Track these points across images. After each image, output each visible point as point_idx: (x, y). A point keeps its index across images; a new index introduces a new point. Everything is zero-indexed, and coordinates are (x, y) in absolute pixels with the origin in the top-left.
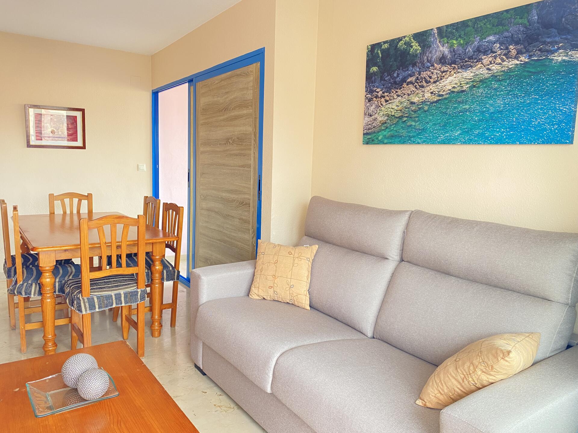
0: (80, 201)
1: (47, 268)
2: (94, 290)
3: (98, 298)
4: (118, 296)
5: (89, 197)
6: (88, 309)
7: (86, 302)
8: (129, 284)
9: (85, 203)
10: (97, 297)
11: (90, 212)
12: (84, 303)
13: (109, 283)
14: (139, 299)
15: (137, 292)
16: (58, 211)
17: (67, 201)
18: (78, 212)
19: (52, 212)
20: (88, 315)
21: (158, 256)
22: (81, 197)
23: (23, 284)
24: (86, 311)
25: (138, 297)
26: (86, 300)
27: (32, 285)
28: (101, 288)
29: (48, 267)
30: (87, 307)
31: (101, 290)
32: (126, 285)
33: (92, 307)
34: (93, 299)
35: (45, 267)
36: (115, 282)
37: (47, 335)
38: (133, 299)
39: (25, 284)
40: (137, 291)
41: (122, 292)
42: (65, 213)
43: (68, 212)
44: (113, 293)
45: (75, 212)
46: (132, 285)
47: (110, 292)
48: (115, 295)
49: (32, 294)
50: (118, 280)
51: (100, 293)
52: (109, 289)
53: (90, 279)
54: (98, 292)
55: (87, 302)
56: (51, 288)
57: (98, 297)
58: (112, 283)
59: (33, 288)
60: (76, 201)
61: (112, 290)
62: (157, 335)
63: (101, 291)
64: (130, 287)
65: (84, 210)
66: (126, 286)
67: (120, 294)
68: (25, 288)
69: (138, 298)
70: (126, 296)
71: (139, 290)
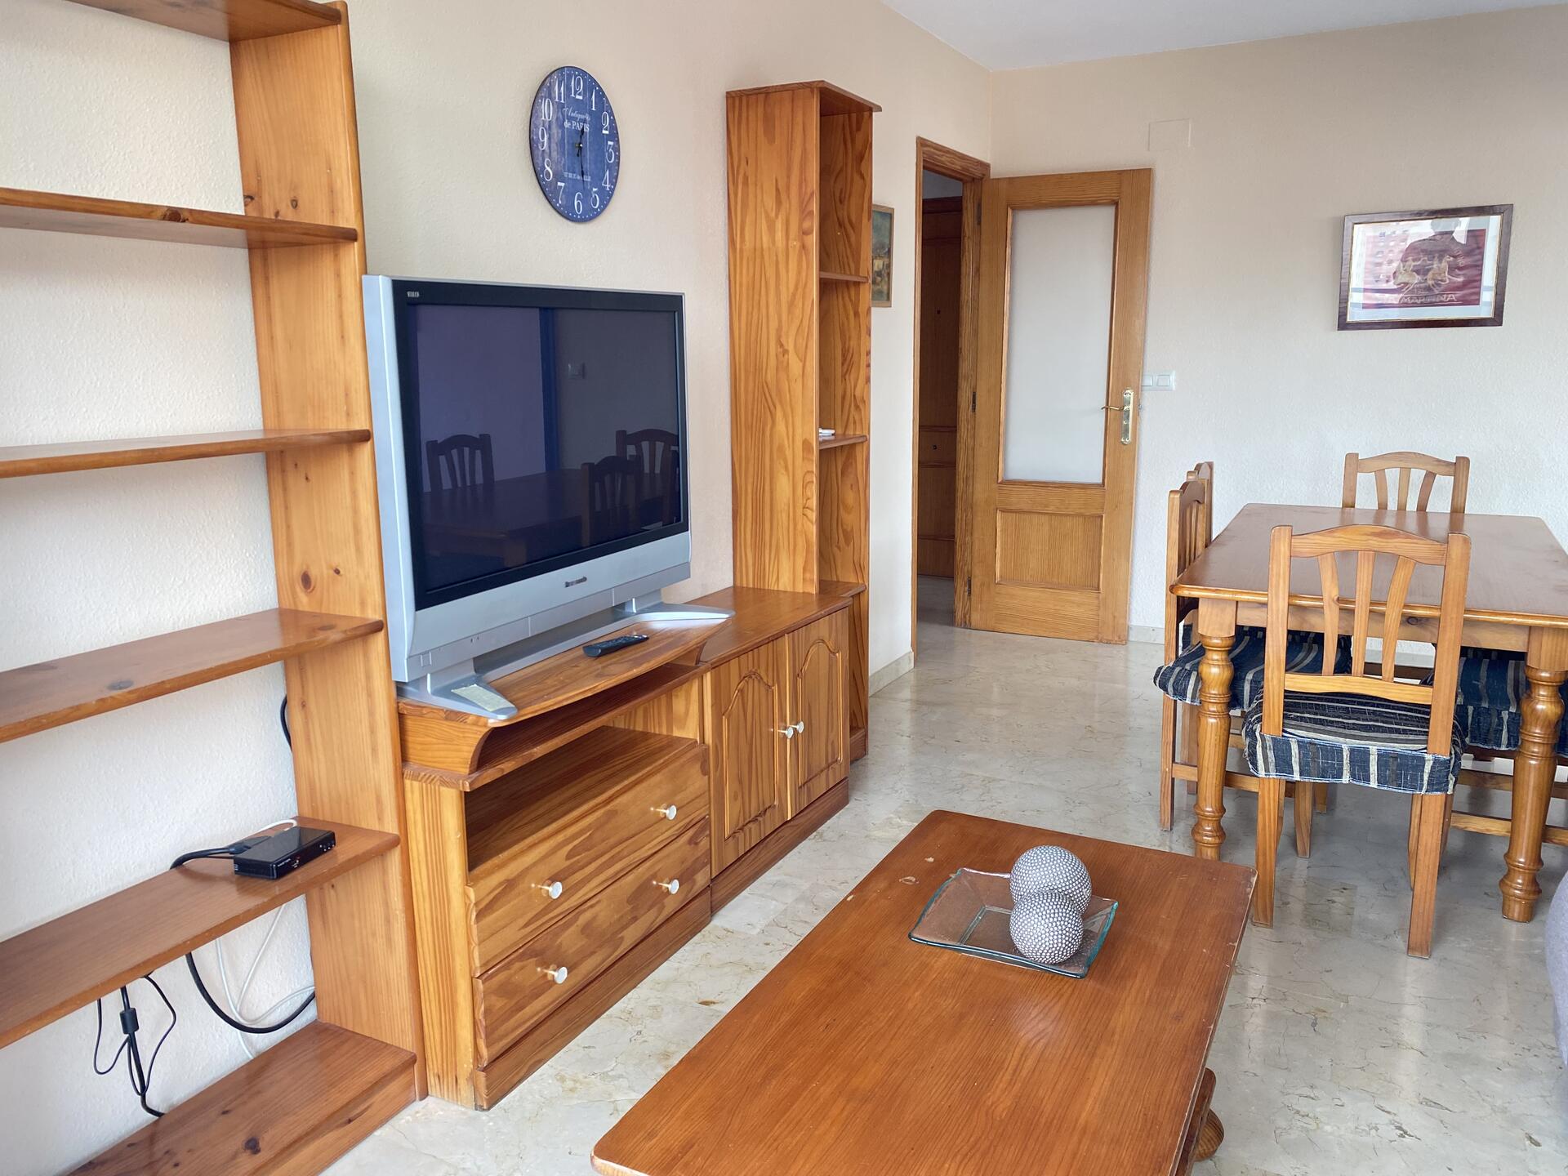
0: (1430, 477)
1: (1215, 641)
2: (1298, 723)
3: (1301, 745)
4: (1360, 759)
5: (1459, 468)
6: (1272, 767)
7: (1268, 748)
8: (1405, 732)
9: (1444, 484)
10: (1298, 741)
11: (1457, 511)
12: (1264, 748)
13: (1356, 715)
14: (1425, 782)
15: (1423, 760)
16: (1366, 500)
17: (1392, 475)
18: (1422, 508)
19: (1350, 502)
20: (1272, 781)
21: (1546, 671)
22: (1434, 468)
23: (1173, 668)
24: (1267, 770)
25: (1422, 776)
26: (1269, 743)
27: (1189, 674)
28: (1321, 722)
29: (1217, 638)
30: (1270, 760)
31: (1317, 727)
32: (1398, 731)
33: (1283, 764)
34: (1288, 744)
35: (1210, 638)
36: (1372, 717)
37: (1202, 804)
38: (1406, 778)
39: (1178, 669)
40: (1424, 758)
41: (1374, 748)
42: (1383, 506)
43: (1392, 506)
44: (1346, 744)
45: (1412, 506)
46: (1411, 737)
47: (1341, 739)
48: (1352, 751)
49: (1188, 696)
50: (1386, 712)
51: (1311, 735)
52: (1341, 730)
53: (1286, 691)
54: (1308, 729)
55: (1270, 749)
56: (1221, 693)
57: (1302, 742)
58: (1364, 716)
59: (1191, 682)
60: (1417, 476)
61: (1346, 736)
62: (1516, 915)
63: (1315, 731)
64: (1407, 740)
65: (1440, 503)
66: (1394, 736)
67: (1366, 753)
68: (1176, 678)
69: (1422, 780)
70: (1383, 763)
71: (1428, 757)
